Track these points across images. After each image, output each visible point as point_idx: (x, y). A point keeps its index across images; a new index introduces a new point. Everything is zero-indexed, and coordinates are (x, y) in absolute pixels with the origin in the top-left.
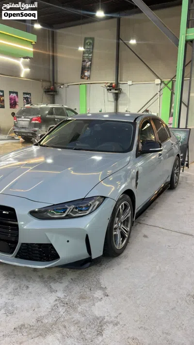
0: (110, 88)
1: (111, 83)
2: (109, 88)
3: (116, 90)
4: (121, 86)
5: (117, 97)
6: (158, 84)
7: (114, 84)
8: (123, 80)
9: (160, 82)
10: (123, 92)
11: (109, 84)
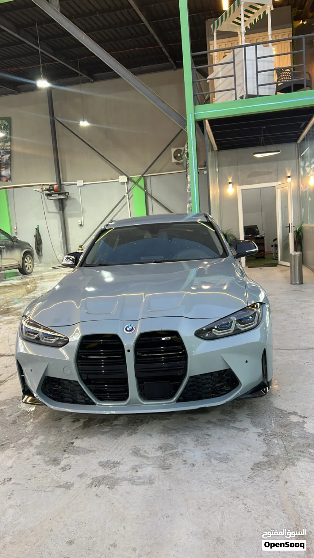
0: (51, 192)
1: (52, 185)
2: (48, 192)
3: (59, 194)
4: (67, 189)
5: (62, 205)
6: (123, 183)
7: (55, 187)
8: (68, 179)
9: (126, 180)
10: (70, 197)
11: (48, 187)
